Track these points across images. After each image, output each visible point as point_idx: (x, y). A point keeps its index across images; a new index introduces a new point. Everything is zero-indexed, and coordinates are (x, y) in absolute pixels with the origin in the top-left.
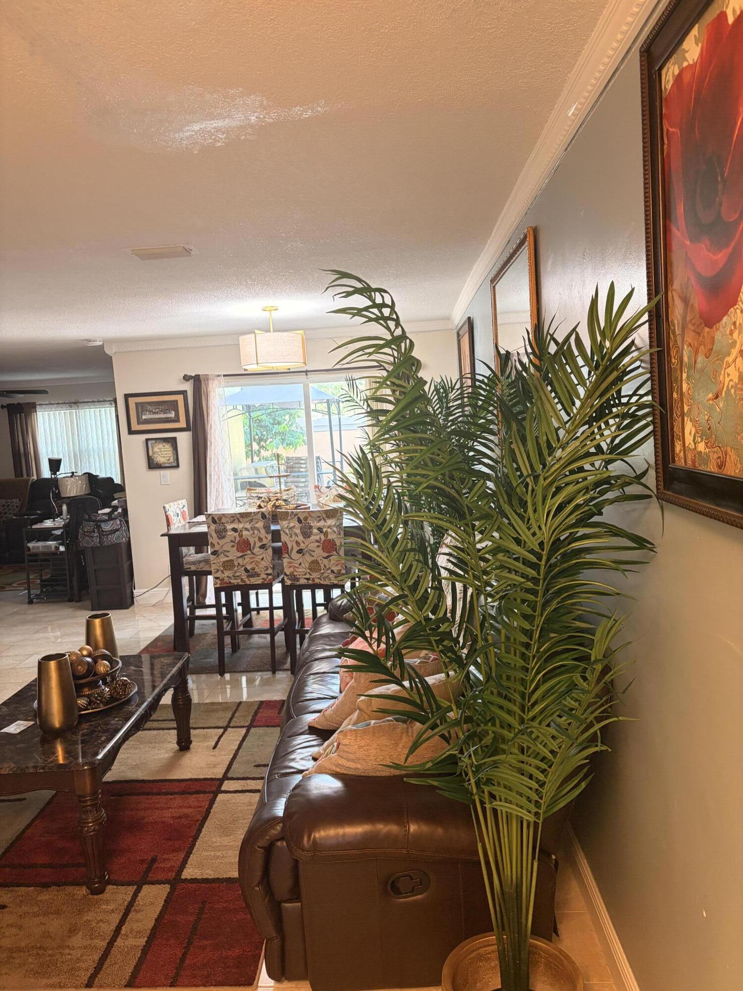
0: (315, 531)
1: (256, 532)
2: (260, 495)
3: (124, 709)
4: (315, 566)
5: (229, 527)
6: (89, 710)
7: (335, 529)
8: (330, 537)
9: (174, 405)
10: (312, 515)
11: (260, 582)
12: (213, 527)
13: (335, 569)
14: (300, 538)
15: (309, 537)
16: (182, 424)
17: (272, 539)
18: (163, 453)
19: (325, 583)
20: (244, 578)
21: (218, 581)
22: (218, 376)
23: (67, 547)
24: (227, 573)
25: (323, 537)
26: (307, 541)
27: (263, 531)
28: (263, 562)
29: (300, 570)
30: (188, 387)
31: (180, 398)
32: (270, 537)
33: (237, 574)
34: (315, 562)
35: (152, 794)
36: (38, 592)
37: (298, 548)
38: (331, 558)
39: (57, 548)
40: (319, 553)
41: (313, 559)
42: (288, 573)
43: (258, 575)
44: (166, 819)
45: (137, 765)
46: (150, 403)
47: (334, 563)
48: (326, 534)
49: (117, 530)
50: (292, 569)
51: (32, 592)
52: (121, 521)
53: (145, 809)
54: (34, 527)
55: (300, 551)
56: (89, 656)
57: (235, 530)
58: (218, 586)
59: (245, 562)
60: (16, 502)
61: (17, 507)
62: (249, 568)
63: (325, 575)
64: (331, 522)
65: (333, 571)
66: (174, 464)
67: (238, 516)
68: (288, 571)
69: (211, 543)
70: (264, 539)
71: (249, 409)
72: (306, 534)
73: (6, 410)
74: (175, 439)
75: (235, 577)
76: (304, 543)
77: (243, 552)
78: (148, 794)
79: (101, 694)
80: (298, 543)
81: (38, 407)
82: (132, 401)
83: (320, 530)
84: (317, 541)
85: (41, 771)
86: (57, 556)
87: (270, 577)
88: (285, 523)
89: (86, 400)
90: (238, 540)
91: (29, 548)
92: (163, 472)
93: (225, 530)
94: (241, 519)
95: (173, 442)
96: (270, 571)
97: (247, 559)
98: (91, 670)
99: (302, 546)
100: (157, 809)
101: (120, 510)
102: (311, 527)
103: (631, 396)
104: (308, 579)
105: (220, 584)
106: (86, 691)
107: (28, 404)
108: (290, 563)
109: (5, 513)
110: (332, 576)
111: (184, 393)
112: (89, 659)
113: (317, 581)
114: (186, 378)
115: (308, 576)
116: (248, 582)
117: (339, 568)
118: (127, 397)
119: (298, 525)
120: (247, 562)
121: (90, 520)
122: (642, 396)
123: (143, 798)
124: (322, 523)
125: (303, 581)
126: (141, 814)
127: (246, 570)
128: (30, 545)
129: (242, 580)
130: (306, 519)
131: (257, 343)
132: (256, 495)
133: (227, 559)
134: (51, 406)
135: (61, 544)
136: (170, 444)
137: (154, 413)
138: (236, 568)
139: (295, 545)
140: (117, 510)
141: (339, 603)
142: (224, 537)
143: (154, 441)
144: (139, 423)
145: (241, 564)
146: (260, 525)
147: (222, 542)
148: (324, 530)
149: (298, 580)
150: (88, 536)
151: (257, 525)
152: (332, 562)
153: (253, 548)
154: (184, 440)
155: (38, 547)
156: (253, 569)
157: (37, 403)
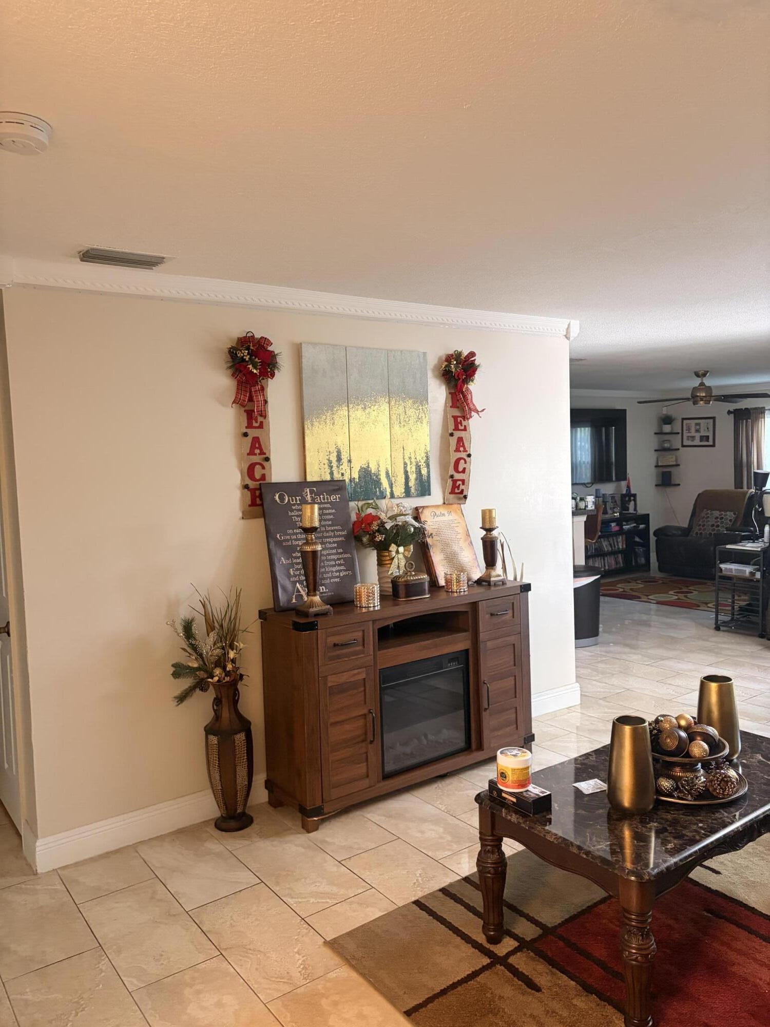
3: (717, 815)
6: (673, 797)
23: (763, 576)
35: (757, 935)
36: (728, 618)
39: (752, 574)
44: (761, 983)
45: (754, 882)
51: (720, 618)
53: (739, 952)
54: (729, 546)
56: (686, 729)
60: (730, 515)
61: (731, 520)
73: (732, 415)
78: (751, 932)
79: (691, 783)
81: (767, 412)
85: (585, 856)
86: (752, 584)
91: (721, 570)
98: (682, 750)
100: (755, 960)
106: (678, 772)
107: (756, 409)
109: (718, 526)
112: (683, 734)
123: (743, 934)
126: (733, 956)
128: (723, 566)
135: (758, 570)
155: (731, 570)
157: (766, 408)
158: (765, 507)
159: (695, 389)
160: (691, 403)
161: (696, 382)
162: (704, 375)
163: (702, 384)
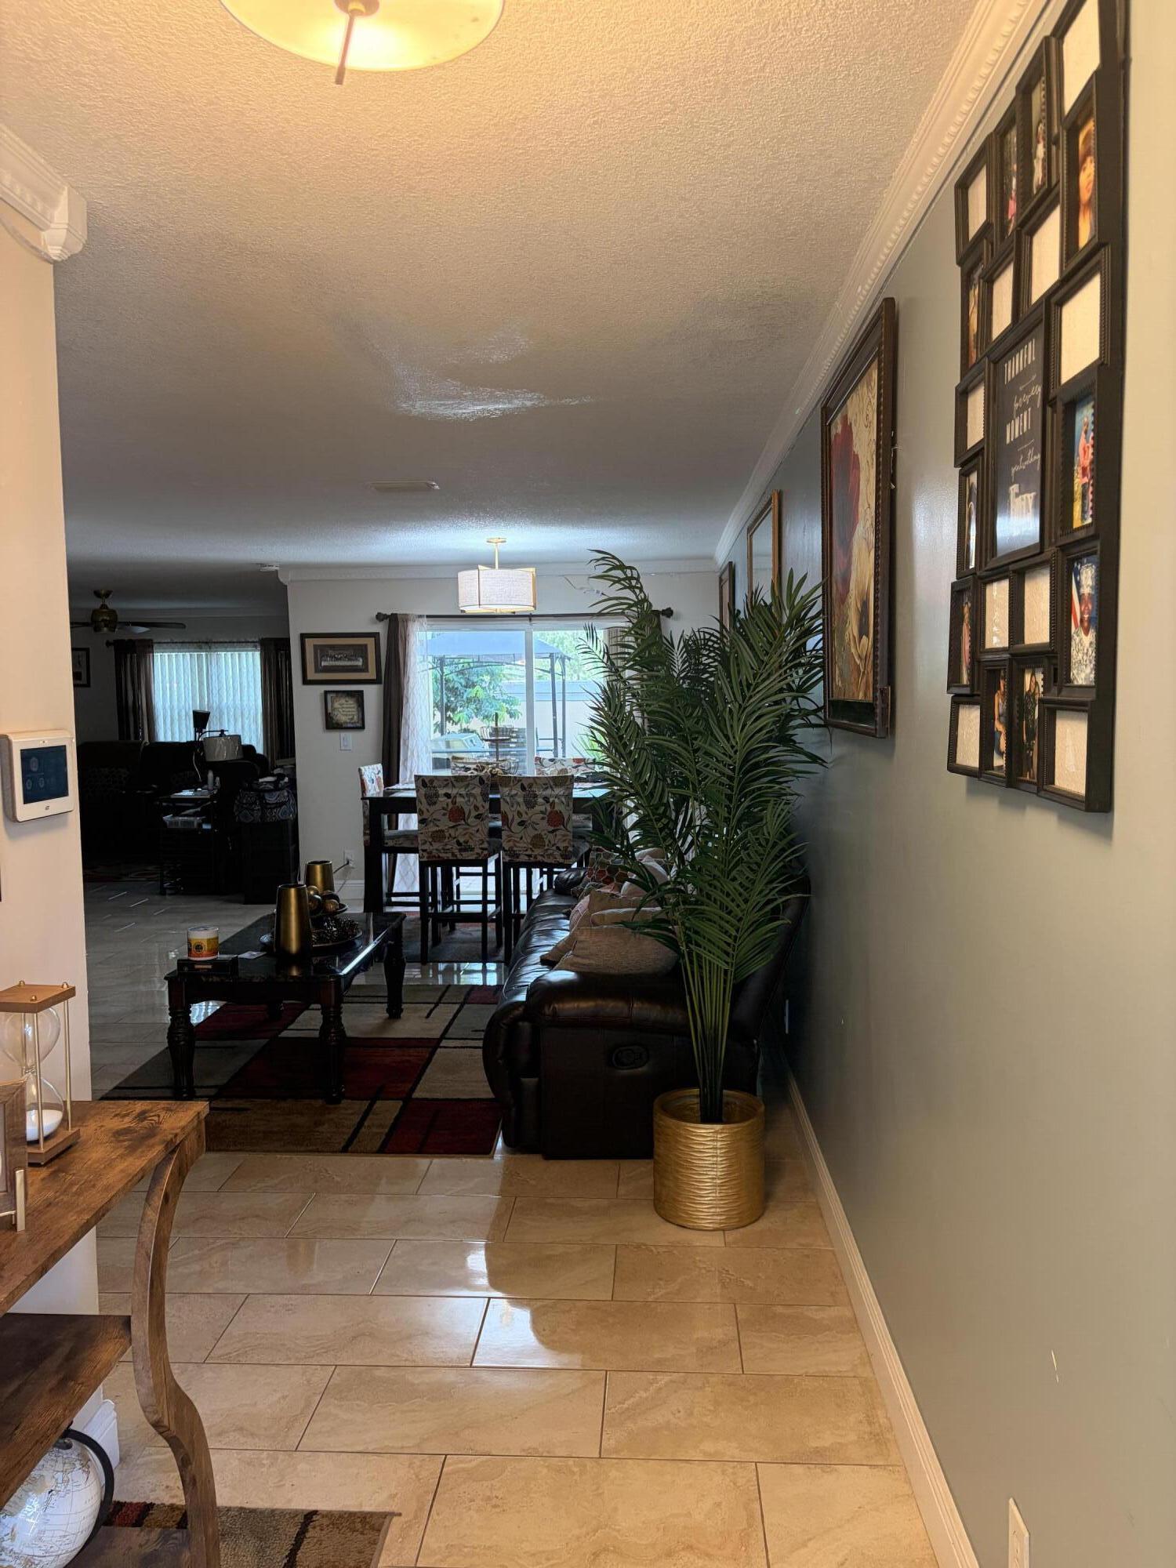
0: (540, 800)
1: (472, 799)
2: (467, 766)
4: (537, 841)
5: (442, 791)
7: (563, 799)
8: (556, 809)
9: (362, 651)
10: (538, 781)
11: (473, 857)
12: (423, 791)
13: (562, 845)
14: (523, 808)
15: (533, 807)
16: (371, 674)
17: (490, 808)
18: (344, 710)
19: (549, 861)
20: (456, 852)
21: (425, 854)
22: (420, 616)
23: (214, 825)
24: (436, 845)
25: (549, 809)
26: (530, 812)
27: (480, 798)
28: (478, 835)
29: (521, 845)
30: (381, 628)
31: (370, 642)
32: (487, 805)
33: (449, 847)
34: (539, 837)
35: (369, 1047)
37: (520, 820)
38: (557, 833)
39: (200, 825)
40: (544, 826)
41: (536, 832)
42: (507, 848)
43: (472, 849)
44: (388, 1063)
46: (332, 647)
47: (561, 839)
48: (553, 804)
49: (283, 803)
50: (511, 844)
52: (288, 792)
53: (365, 1056)
54: (173, 796)
55: (522, 823)
56: (318, 894)
57: (448, 795)
58: (425, 859)
59: (457, 833)
60: (123, 772)
62: (462, 840)
63: (550, 852)
64: (559, 791)
65: (558, 848)
66: (359, 725)
67: (453, 780)
68: (506, 846)
69: (420, 810)
70: (481, 808)
71: (441, 662)
72: (530, 803)
73: (112, 648)
74: (361, 693)
75: (446, 851)
76: (526, 813)
77: (455, 821)
79: (330, 931)
80: (520, 814)
81: (155, 646)
82: (309, 643)
83: (546, 799)
84: (542, 812)
86: (200, 836)
87: (486, 852)
88: (506, 790)
89: (222, 640)
90: (450, 806)
91: (164, 823)
92: (343, 734)
93: (437, 795)
94: (455, 783)
95: (359, 697)
96: (485, 845)
97: (460, 830)
98: (321, 907)
99: (525, 817)
100: (376, 1056)
101: (286, 780)
102: (536, 796)
103: (811, 651)
104: (529, 856)
105: (428, 857)
107: (143, 641)
108: (508, 836)
110: (557, 853)
111: (376, 636)
112: (318, 897)
113: (540, 858)
114: (380, 617)
115: (529, 852)
116: (459, 857)
117: (566, 844)
118: (303, 637)
119: (520, 793)
120: (460, 833)
121: (251, 789)
122: (818, 650)
124: (548, 792)
125: (523, 858)
127: (459, 843)
128: (166, 819)
129: (453, 854)
130: (530, 786)
131: (481, 580)
132: (462, 765)
133: (438, 829)
134: (173, 645)
135: (205, 821)
136: (354, 699)
137: (337, 659)
138: (446, 840)
139: (516, 817)
140: (283, 779)
141: (566, 876)
142: (435, 803)
143: (334, 695)
144: (317, 670)
145: (453, 835)
146: (477, 791)
147: (432, 809)
148: (551, 800)
149: (518, 856)
150: (246, 809)
151: (473, 792)
152: (558, 837)
153: (468, 818)
154: (372, 695)
155: (176, 823)
156: (466, 842)
157: (155, 641)
158: (206, 751)
159: (95, 612)
160: (91, 629)
161: (96, 604)
162: (107, 595)
163: (104, 606)
